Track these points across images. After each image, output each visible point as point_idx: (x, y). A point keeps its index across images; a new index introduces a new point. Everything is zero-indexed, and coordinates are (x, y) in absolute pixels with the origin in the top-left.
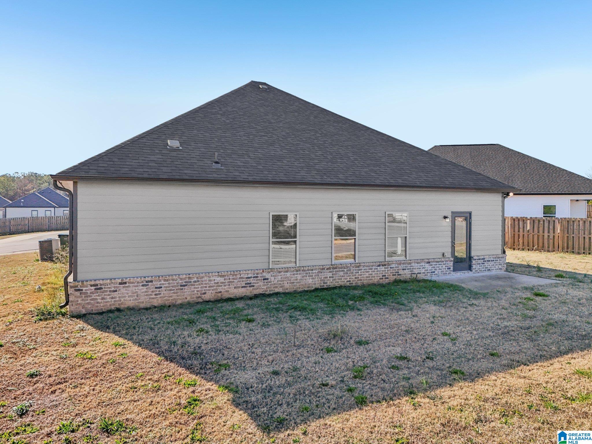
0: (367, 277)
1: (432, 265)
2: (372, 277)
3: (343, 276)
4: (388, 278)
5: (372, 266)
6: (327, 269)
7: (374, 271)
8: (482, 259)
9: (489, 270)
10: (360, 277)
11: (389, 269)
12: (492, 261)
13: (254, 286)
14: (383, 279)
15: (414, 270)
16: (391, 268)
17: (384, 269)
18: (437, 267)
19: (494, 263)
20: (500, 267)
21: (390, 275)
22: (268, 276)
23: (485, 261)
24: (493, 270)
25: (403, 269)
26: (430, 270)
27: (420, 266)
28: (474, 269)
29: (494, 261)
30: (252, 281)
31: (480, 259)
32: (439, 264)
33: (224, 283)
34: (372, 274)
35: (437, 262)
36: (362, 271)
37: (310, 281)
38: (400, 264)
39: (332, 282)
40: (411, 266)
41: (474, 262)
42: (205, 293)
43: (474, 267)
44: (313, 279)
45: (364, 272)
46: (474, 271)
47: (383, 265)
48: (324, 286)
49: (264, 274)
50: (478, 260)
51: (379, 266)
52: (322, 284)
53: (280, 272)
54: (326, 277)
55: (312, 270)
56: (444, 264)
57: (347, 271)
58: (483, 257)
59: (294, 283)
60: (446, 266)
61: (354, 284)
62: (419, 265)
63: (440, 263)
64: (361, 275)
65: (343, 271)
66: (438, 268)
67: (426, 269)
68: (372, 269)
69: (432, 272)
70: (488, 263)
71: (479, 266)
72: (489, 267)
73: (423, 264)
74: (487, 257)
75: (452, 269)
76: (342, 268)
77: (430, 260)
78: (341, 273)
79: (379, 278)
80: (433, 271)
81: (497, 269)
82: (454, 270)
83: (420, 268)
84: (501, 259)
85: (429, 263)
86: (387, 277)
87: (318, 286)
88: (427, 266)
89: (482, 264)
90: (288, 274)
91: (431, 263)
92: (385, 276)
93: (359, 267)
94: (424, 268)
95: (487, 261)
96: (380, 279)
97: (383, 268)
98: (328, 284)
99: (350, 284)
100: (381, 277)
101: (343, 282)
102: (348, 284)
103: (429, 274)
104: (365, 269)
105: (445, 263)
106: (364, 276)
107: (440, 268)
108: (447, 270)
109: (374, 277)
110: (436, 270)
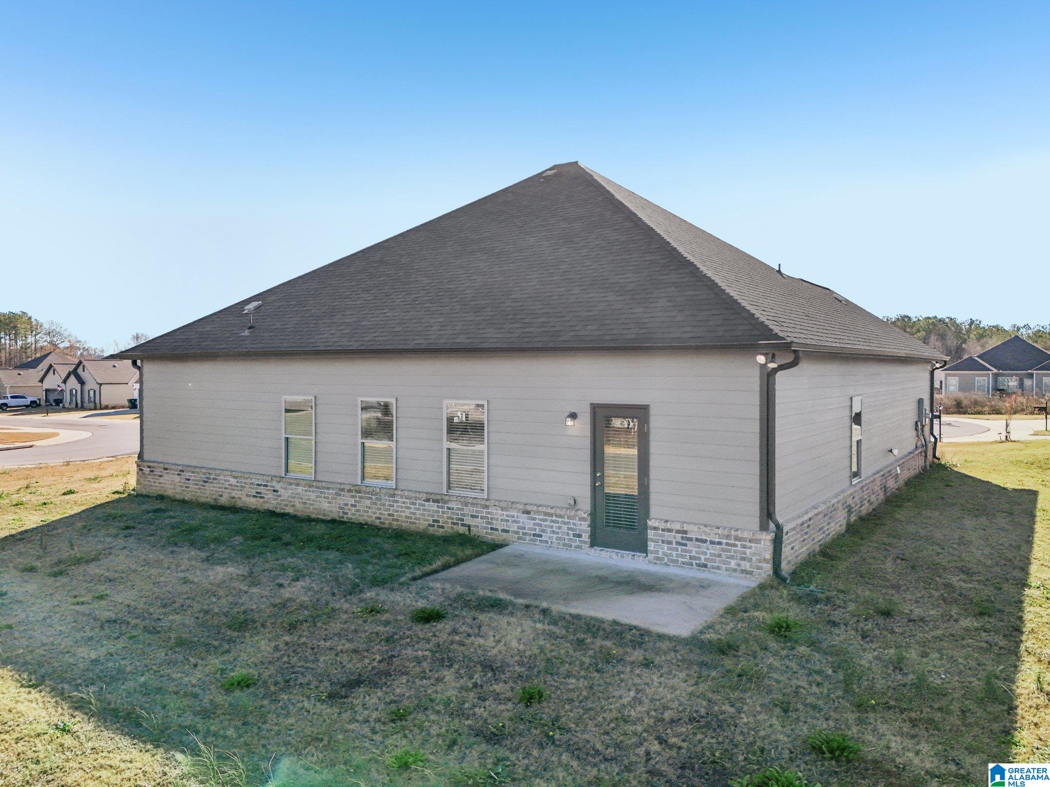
0: (406, 517)
1: (534, 519)
2: (416, 519)
3: (370, 508)
4: (443, 527)
5: (416, 498)
6: (349, 491)
7: (418, 509)
8: (678, 532)
9: (705, 566)
10: (395, 514)
11: (445, 510)
12: (712, 543)
13: (263, 498)
14: (433, 526)
15: (494, 522)
16: (449, 508)
17: (436, 509)
18: (546, 526)
19: (723, 550)
20: (746, 565)
21: (446, 523)
22: (278, 487)
23: (690, 539)
24: (718, 568)
25: (472, 516)
26: (530, 529)
27: (507, 516)
28: (652, 552)
29: (720, 543)
30: (262, 489)
31: (669, 530)
32: (552, 521)
33: (237, 486)
34: (414, 514)
35: (546, 514)
36: (400, 504)
37: (325, 506)
38: (466, 504)
39: (354, 514)
40: (489, 513)
41: (651, 534)
42: (221, 496)
43: (651, 546)
44: (330, 503)
45: (402, 507)
46: (651, 556)
47: (434, 501)
48: (343, 517)
49: (274, 484)
50: (663, 530)
51: (428, 500)
52: (341, 515)
53: (290, 484)
54: (346, 505)
55: (328, 489)
56: (565, 523)
57: (376, 499)
58: (677, 527)
59: (305, 503)
60: (569, 529)
61: (386, 526)
62: (505, 513)
63: (554, 518)
64: (398, 511)
65: (371, 498)
66: (549, 530)
67: (521, 524)
68: (415, 504)
69: (534, 535)
70: (699, 547)
71: (669, 549)
72: (703, 557)
73: (516, 514)
74: (695, 528)
75: (586, 537)
76: (368, 493)
77: (529, 508)
78: (368, 502)
79: (427, 523)
80: (537, 532)
81: (735, 570)
82: (593, 544)
83: (508, 521)
84: (748, 544)
85: (528, 512)
86: (441, 524)
87: (335, 516)
88: (523, 518)
89: (678, 543)
90: (300, 489)
91: (532, 515)
92: (438, 521)
93: (394, 495)
94: (515, 521)
95: (697, 540)
96: (430, 525)
97: (433, 506)
98: (349, 516)
99: (380, 523)
100: (431, 523)
101: (371, 517)
102: (377, 522)
103: (527, 538)
104: (404, 503)
105: (566, 520)
106: (402, 514)
107: (554, 529)
108: (571, 537)
109: (419, 519)
110: (544, 531)
